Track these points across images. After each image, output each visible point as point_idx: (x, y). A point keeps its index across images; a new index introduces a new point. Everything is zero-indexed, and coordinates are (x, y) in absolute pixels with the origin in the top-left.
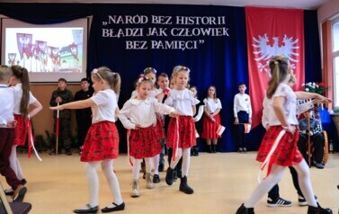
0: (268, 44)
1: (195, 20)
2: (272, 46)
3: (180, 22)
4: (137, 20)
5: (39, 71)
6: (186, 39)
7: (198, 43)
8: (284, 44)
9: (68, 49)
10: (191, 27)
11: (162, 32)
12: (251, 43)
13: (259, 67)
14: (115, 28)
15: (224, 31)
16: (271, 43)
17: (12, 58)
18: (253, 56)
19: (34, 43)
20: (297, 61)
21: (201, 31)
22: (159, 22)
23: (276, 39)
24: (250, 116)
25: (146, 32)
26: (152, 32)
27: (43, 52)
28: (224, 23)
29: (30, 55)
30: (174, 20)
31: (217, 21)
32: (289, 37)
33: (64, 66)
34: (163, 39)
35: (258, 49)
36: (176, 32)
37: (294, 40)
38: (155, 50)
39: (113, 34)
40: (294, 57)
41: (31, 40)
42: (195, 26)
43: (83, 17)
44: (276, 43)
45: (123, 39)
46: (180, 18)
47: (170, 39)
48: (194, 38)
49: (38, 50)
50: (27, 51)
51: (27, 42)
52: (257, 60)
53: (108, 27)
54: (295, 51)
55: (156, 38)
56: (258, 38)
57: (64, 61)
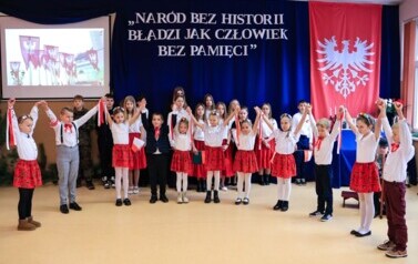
0: (336, 49)
1: (246, 19)
2: (340, 52)
3: (227, 21)
4: (172, 18)
5: (50, 84)
6: (233, 43)
7: (249, 48)
8: (355, 50)
9: (85, 56)
10: (240, 28)
11: (204, 34)
12: (315, 48)
13: (324, 78)
14: (145, 28)
15: (282, 34)
16: (339, 48)
17: (15, 68)
18: (317, 65)
19: (42, 48)
20: (371, 71)
21: (253, 33)
22: (200, 21)
23: (346, 43)
24: (311, 141)
25: (183, 34)
26: (191, 34)
27: (54, 60)
28: (282, 22)
29: (37, 64)
30: (219, 18)
31: (273, 20)
32: (362, 40)
33: (81, 78)
34: (205, 43)
35: (324, 56)
36: (221, 34)
37: (368, 44)
38: (196, 57)
39: (142, 37)
40: (367, 66)
41: (38, 45)
42: (245, 26)
43: (106, 15)
44: (346, 49)
45: (155, 44)
46: (227, 16)
47: (214, 43)
48: (243, 42)
49: (48, 57)
50: (33, 59)
51: (33, 47)
52: (322, 69)
53: (135, 27)
54: (368, 58)
55: (196, 42)
56: (323, 42)
57: (81, 72)
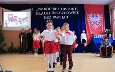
0: (92, 16)
1: (67, 9)
2: (93, 17)
3: (62, 9)
4: (48, 9)
5: (15, 26)
6: (64, 15)
7: (68, 17)
8: (97, 16)
9: (24, 19)
10: (66, 11)
11: (56, 13)
12: (86, 16)
13: (89, 24)
14: (41, 12)
15: (77, 13)
16: (93, 16)
17: (6, 22)
18: (87, 21)
19: (13, 17)
20: (102, 22)
21: (70, 13)
22: (55, 10)
23: (95, 15)
24: (86, 41)
25: (51, 13)
26: (53, 13)
27: (16, 20)
28: (77, 10)
29: (12, 21)
30: (60, 9)
31: (75, 9)
32: (99, 14)
33: (23, 25)
34: (57, 15)
35: (89, 18)
36: (61, 13)
37: (101, 15)
38: (54, 19)
39: (40, 14)
40: (101, 21)
41: (12, 16)
42: (67, 11)
43: (30, 8)
44: (95, 16)
45: (43, 15)
46: (62, 8)
47: (59, 15)
48: (67, 15)
49: (15, 19)
50: (11, 20)
51: (11, 17)
52: (89, 22)
53: (38, 11)
54: (101, 19)
55: (54, 15)
56: (89, 15)
57: (24, 23)
